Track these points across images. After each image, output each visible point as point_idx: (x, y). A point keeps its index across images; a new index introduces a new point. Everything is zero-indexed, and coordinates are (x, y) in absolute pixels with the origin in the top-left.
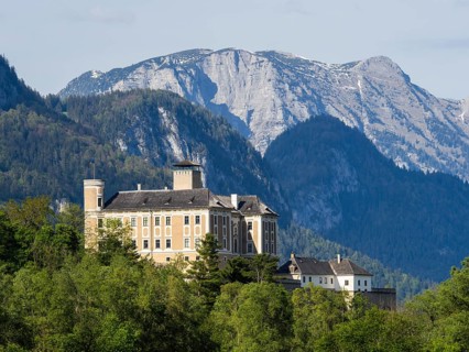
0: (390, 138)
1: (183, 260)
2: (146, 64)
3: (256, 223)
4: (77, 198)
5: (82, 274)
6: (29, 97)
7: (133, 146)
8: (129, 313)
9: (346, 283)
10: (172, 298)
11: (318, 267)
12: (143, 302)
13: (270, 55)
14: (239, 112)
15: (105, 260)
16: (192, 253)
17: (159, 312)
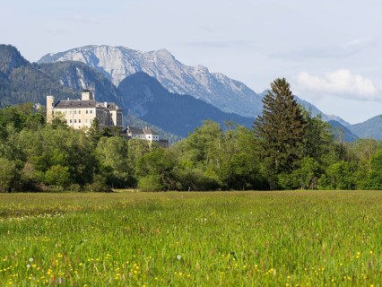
0: (166, 81)
1: (85, 128)
2: (72, 51)
3: (114, 114)
4: (44, 103)
5: (45, 132)
6: (25, 63)
7: (66, 82)
8: (64, 148)
9: (149, 137)
10: (81, 142)
11: (138, 131)
12: (69, 144)
13: (120, 48)
14: (108, 70)
15: (54, 127)
16: (89, 125)
17: (76, 148)
